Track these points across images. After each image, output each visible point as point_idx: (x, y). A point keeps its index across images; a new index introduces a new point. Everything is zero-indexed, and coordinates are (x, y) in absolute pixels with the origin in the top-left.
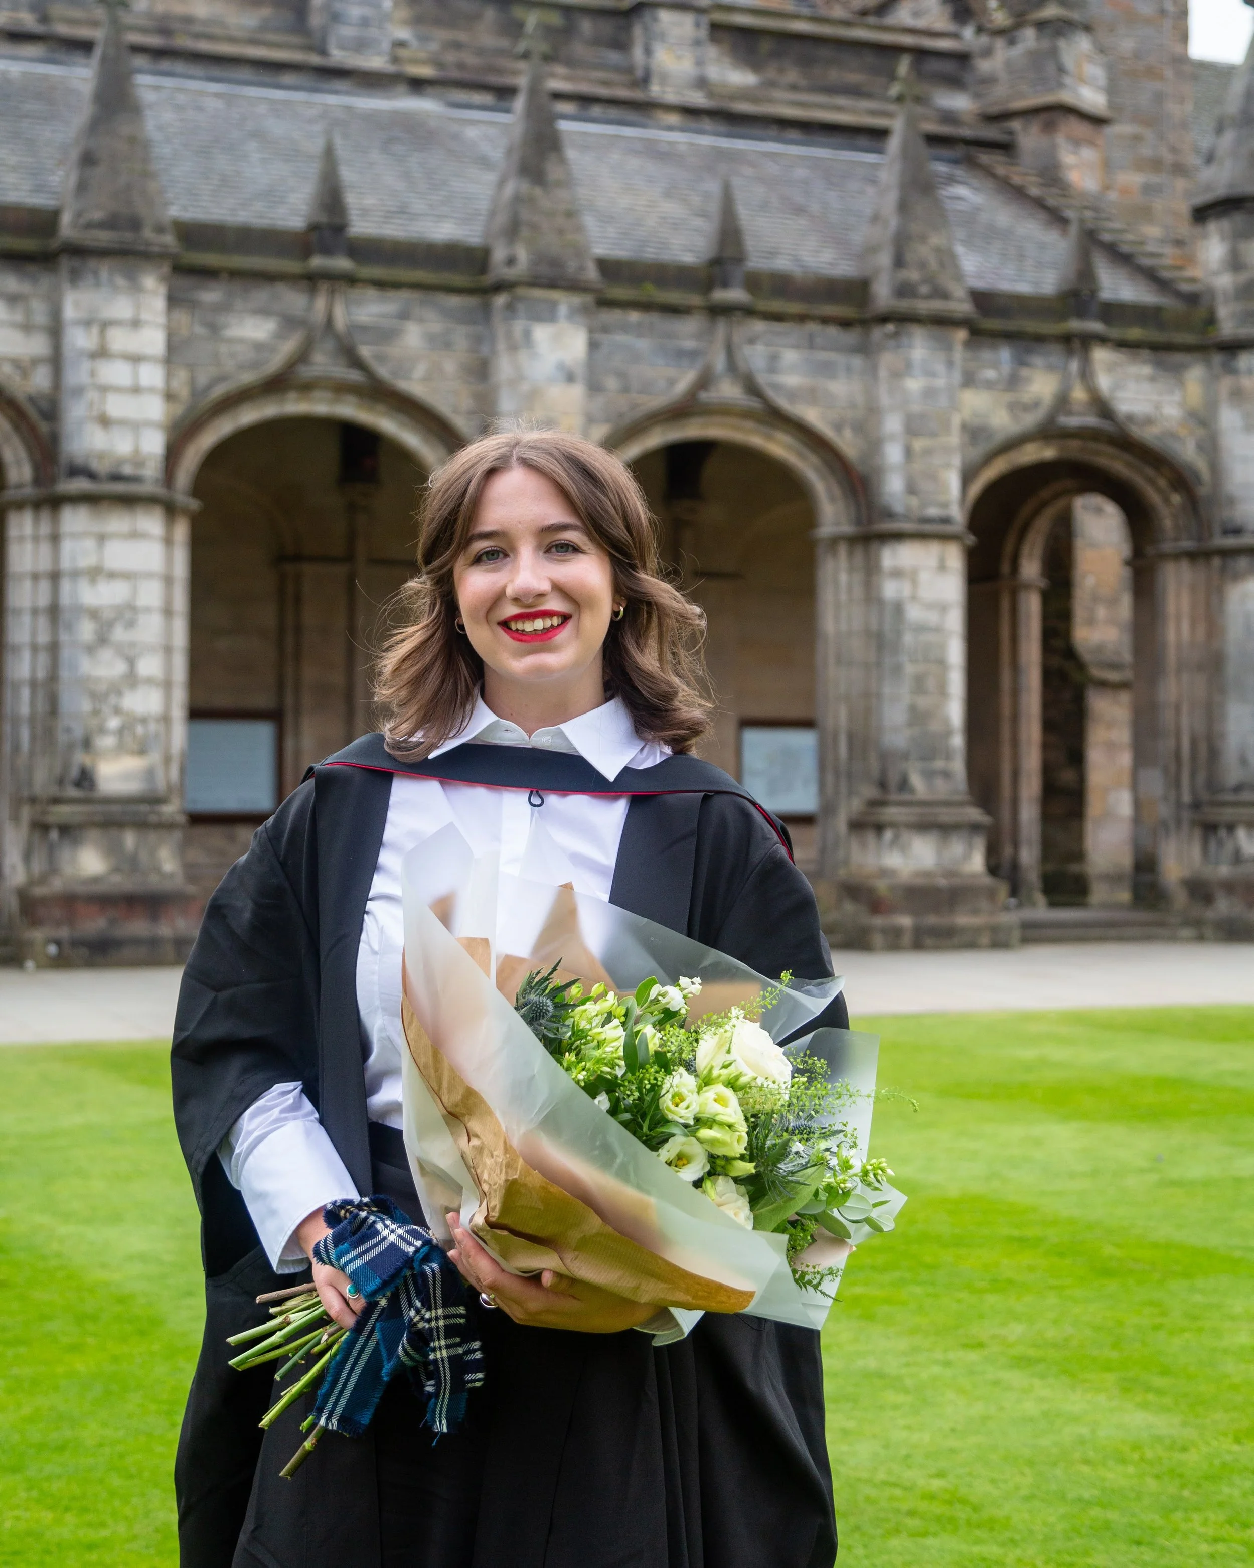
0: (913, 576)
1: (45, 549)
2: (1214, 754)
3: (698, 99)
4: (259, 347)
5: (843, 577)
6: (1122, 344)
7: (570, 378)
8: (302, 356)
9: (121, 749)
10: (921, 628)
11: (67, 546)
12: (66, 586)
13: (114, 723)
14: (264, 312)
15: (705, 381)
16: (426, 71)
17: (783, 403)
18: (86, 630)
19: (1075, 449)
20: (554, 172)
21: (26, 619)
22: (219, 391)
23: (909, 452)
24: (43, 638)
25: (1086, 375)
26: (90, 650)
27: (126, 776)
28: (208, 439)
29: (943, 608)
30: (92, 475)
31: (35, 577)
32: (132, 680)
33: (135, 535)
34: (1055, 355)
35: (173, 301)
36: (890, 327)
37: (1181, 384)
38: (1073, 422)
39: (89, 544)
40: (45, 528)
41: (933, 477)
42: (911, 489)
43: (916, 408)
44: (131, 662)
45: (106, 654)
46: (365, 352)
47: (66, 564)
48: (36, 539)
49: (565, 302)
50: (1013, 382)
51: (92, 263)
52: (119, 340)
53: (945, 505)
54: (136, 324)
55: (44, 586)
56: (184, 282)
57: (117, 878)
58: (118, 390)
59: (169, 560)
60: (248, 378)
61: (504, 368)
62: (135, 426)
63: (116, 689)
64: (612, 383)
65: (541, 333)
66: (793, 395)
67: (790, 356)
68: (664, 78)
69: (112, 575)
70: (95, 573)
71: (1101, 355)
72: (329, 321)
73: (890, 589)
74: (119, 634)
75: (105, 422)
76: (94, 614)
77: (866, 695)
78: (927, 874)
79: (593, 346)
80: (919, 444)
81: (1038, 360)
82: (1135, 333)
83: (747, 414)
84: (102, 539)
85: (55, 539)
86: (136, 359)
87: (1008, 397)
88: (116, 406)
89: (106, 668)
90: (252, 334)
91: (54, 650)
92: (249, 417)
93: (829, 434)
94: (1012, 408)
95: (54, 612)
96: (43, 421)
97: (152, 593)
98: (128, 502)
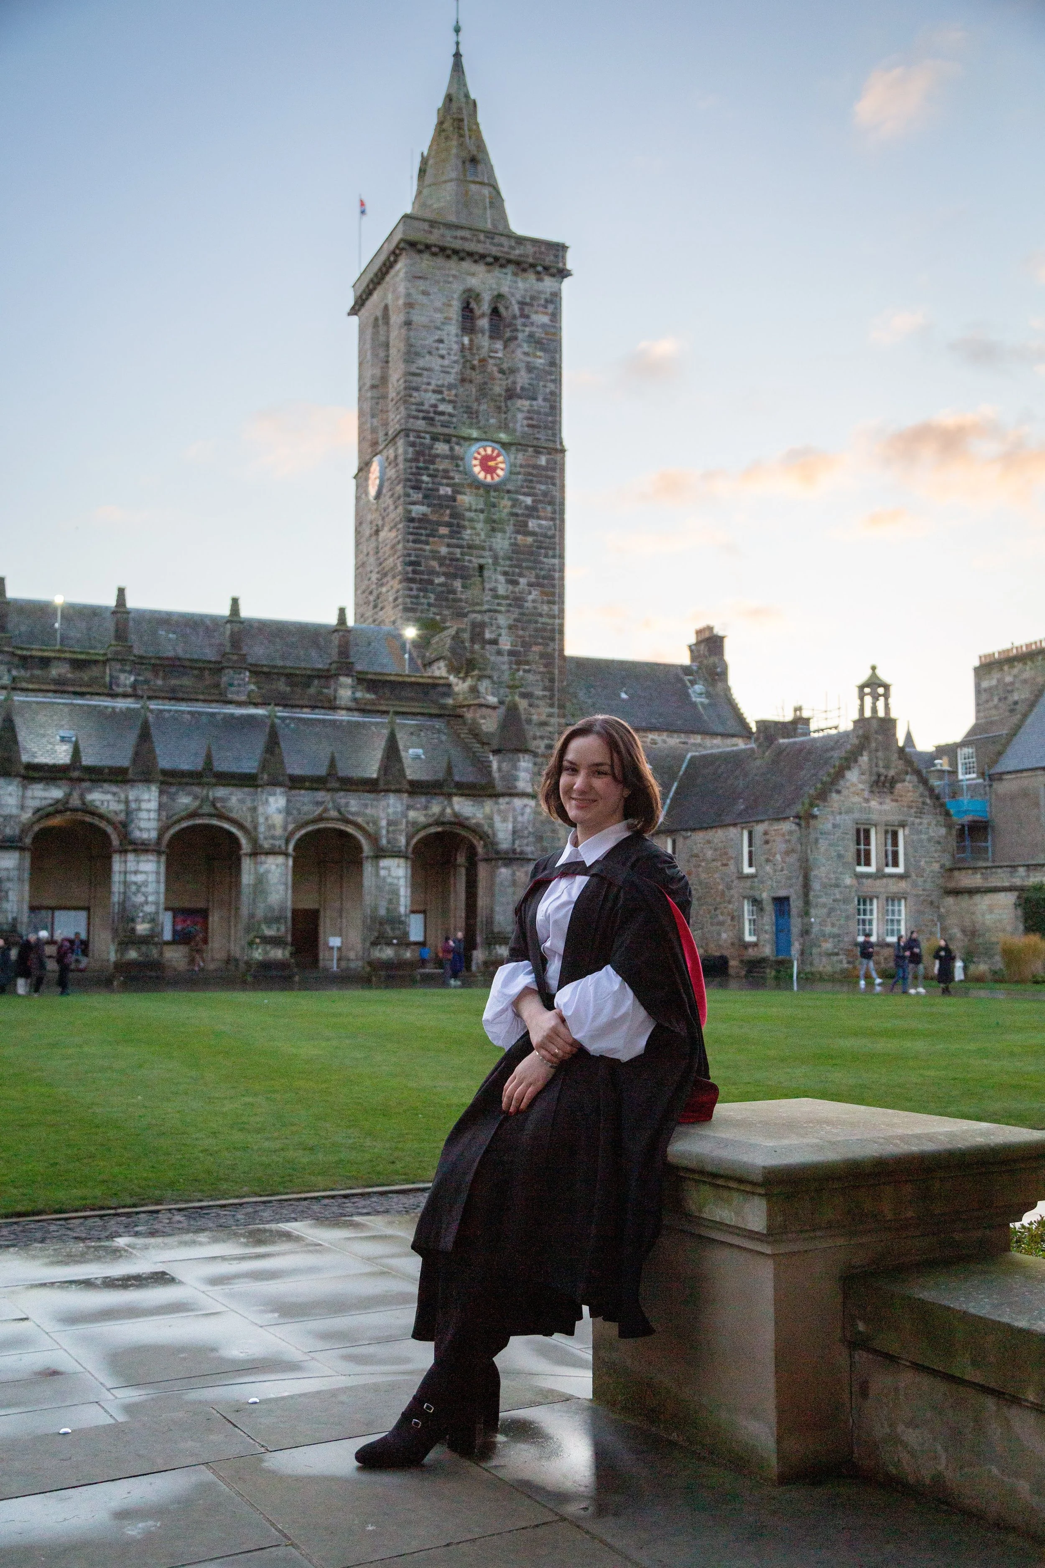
0: (388, 869)
1: (123, 865)
2: (492, 923)
3: (352, 705)
4: (187, 805)
5: (370, 869)
6: (462, 795)
7: (280, 812)
8: (200, 807)
9: (143, 922)
10: (391, 884)
11: (129, 864)
12: (128, 876)
13: (141, 914)
14: (189, 794)
15: (326, 810)
16: (259, 700)
17: (350, 817)
18: (133, 888)
19: (448, 828)
20: (277, 751)
21: (117, 885)
22: (175, 818)
23: (388, 832)
24: (122, 890)
25: (451, 805)
26: (135, 894)
27: (145, 930)
28: (172, 831)
29: (398, 878)
30: (135, 844)
31: (120, 872)
32: (146, 903)
33: (148, 861)
34: (441, 798)
35: (161, 793)
36: (383, 794)
37: (483, 807)
38: (445, 820)
39: (134, 863)
40: (123, 859)
41: (396, 839)
42: (389, 842)
43: (391, 818)
44: (146, 897)
45: (139, 895)
46: (218, 805)
47: (128, 869)
48: (120, 862)
49: (279, 790)
50: (426, 808)
51: (136, 784)
52: (144, 806)
53: (400, 847)
54: (149, 800)
55: (122, 876)
56: (165, 787)
57: (141, 959)
58: (144, 819)
59: (159, 867)
60: (184, 814)
61: (261, 809)
62: (148, 830)
63: (142, 905)
64: (295, 812)
65: (271, 799)
66: (353, 814)
67: (353, 802)
68: (341, 698)
69: (141, 872)
70: (136, 872)
71: (455, 799)
72: (207, 796)
73: (383, 873)
74: (143, 889)
75: (141, 830)
76: (135, 883)
77: (376, 904)
78: (390, 959)
79: (288, 801)
80: (391, 829)
81: (434, 801)
82: (467, 792)
83: (338, 820)
84: (138, 862)
85: (125, 862)
86: (149, 811)
87: (424, 812)
88: (143, 824)
89: (140, 899)
90: (185, 801)
91: (125, 893)
92: (184, 824)
93: (365, 825)
94: (425, 816)
95: (125, 882)
96: (124, 827)
97: (152, 878)
98: (146, 851)
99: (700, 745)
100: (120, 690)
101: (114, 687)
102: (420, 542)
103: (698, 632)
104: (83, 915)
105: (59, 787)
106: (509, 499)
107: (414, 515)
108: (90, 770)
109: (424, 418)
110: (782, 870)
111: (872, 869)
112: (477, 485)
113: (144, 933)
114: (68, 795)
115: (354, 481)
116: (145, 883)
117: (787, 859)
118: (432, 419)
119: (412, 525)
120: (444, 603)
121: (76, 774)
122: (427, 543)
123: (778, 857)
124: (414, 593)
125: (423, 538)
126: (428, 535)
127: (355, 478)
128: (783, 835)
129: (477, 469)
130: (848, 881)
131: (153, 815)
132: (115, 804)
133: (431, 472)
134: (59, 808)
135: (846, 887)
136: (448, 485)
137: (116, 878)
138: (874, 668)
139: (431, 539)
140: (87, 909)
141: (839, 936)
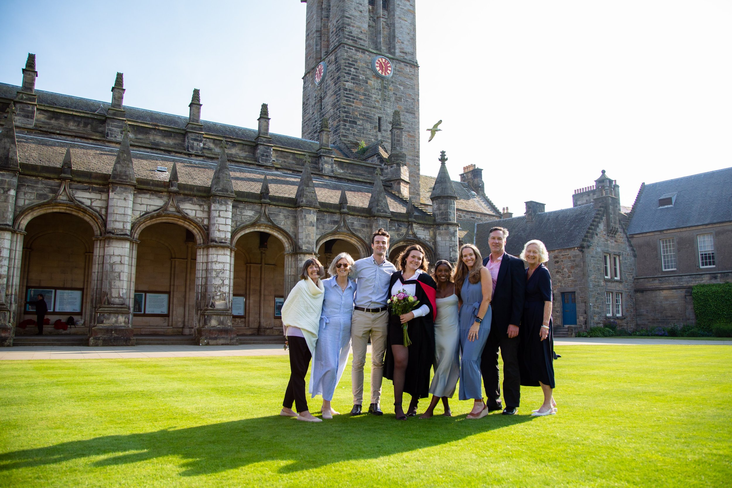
1: (205, 257)
3: (332, 174)
4: (250, 217)
6: (419, 223)
7: (313, 225)
8: (259, 219)
9: (220, 299)
11: (210, 256)
12: (210, 265)
13: (219, 293)
14: (251, 210)
15: (339, 228)
16: (279, 166)
17: (355, 232)
18: (214, 274)
21: (200, 271)
22: (242, 225)
24: (204, 275)
25: (412, 228)
26: (214, 278)
27: (221, 305)
28: (240, 235)
30: (215, 242)
31: (203, 263)
32: (223, 284)
33: (224, 254)
34: (406, 225)
35: (234, 207)
36: (376, 218)
37: (429, 231)
38: (409, 238)
39: (215, 256)
40: (205, 253)
44: (223, 281)
45: (218, 279)
46: (272, 218)
47: (210, 260)
48: (203, 255)
50: (398, 230)
51: (218, 198)
52: (222, 214)
54: (226, 211)
55: (205, 265)
56: (236, 203)
57: (219, 326)
58: (222, 224)
59: (230, 259)
60: (248, 223)
62: (225, 232)
63: (219, 286)
64: (321, 227)
65: (308, 216)
66: (356, 230)
67: (356, 223)
68: (326, 170)
69: (219, 263)
70: (216, 262)
71: (415, 225)
72: (265, 212)
74: (220, 275)
75: (219, 231)
76: (216, 270)
79: (318, 219)
81: (403, 226)
82: (420, 221)
83: (348, 235)
84: (217, 255)
85: (208, 255)
86: (226, 218)
87: (398, 233)
88: (222, 228)
89: (218, 282)
90: (249, 214)
91: (206, 278)
92: (247, 231)
93: (363, 239)
94: (398, 235)
95: (207, 270)
96: (206, 230)
97: (227, 267)
98: (223, 247)
99: (480, 219)
100: (193, 152)
101: (190, 150)
102: (350, 101)
103: (464, 168)
104: (165, 297)
105: (160, 198)
106: (393, 86)
107: (346, 87)
108: (182, 187)
109: (352, 40)
110: (569, 277)
111: (608, 277)
112: (378, 76)
113: (222, 307)
114: (166, 204)
115: (303, 80)
116: (223, 271)
117: (573, 271)
118: (356, 41)
119: (346, 92)
120: (362, 135)
121: (174, 189)
122: (353, 102)
123: (566, 270)
124: (347, 127)
125: (351, 100)
126: (354, 99)
127: (303, 78)
128: (570, 258)
129: (378, 68)
130: (602, 283)
131: (229, 222)
132: (201, 213)
133: (356, 67)
134: (162, 211)
135: (602, 286)
136: (363, 74)
137: (200, 267)
138: (603, 172)
139: (355, 101)
140: (169, 293)
141: (600, 313)
